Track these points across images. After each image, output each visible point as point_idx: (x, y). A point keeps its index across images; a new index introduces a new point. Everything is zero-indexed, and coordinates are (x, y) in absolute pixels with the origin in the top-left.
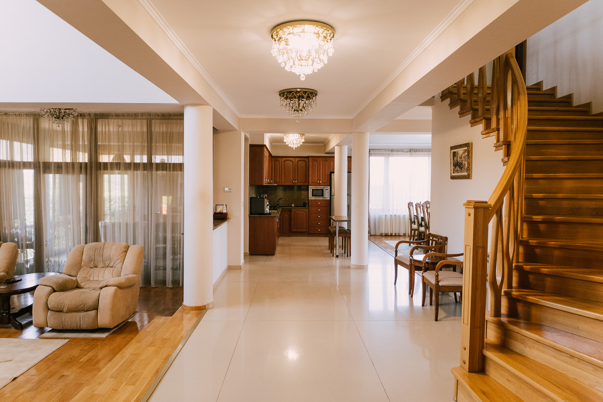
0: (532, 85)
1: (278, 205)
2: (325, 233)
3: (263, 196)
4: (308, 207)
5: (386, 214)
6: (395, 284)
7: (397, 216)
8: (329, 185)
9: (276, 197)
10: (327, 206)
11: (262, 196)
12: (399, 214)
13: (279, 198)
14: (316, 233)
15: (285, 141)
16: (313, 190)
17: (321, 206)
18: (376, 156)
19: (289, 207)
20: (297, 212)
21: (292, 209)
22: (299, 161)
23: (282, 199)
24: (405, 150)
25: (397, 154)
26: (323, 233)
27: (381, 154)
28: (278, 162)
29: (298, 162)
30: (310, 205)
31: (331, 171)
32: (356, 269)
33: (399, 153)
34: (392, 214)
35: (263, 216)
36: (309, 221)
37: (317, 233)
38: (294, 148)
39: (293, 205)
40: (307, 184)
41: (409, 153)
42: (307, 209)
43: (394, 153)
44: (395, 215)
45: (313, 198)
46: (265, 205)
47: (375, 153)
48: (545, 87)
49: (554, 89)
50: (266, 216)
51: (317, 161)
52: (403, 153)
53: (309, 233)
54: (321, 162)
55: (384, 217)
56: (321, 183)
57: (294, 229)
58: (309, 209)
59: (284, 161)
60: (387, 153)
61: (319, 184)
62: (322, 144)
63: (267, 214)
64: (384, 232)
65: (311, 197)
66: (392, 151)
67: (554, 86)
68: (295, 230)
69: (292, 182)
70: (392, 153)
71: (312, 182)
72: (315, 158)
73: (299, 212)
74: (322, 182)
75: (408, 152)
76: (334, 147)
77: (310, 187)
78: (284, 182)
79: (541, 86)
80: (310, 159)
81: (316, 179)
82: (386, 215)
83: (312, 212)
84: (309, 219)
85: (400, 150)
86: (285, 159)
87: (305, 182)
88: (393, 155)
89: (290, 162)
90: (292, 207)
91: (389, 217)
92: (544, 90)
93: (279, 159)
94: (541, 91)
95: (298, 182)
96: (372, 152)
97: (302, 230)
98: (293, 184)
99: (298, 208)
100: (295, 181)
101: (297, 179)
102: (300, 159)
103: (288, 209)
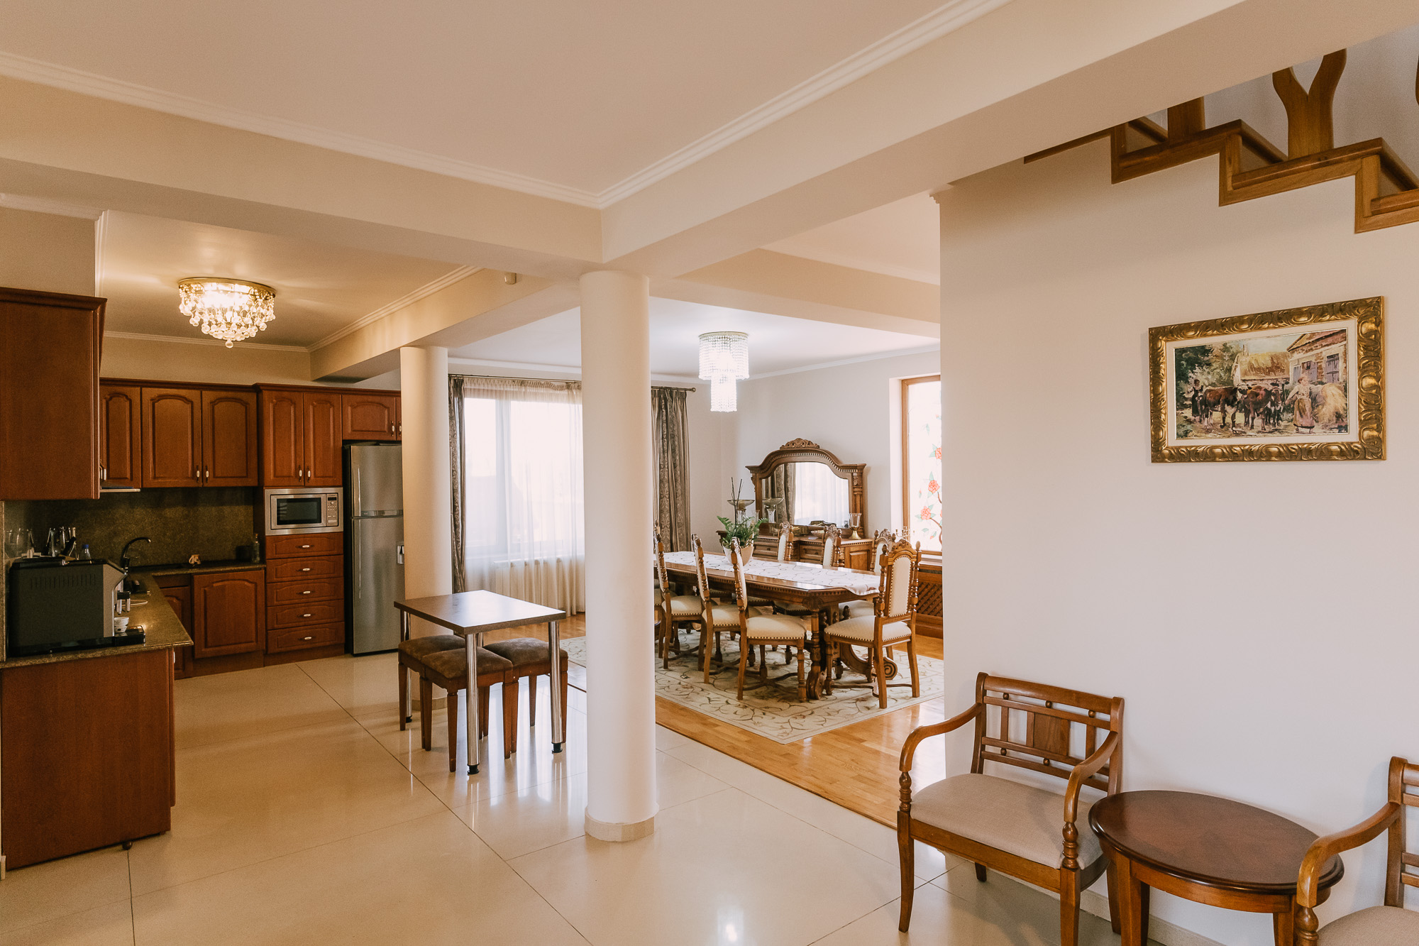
2: (328, 643)
3: (58, 535)
4: (263, 561)
5: (512, 561)
6: (904, 927)
7: (542, 564)
8: (341, 484)
10: (335, 552)
11: (52, 533)
12: (545, 557)
13: (127, 537)
14: (296, 648)
15: (185, 309)
16: (280, 501)
17: (313, 554)
19: (179, 566)
20: (214, 585)
21: (197, 574)
22: (221, 400)
23: (145, 539)
24: (556, 384)
25: (536, 394)
26: (322, 644)
28: (127, 404)
29: (213, 403)
30: (269, 555)
31: (347, 437)
32: (622, 843)
33: (542, 390)
34: (527, 559)
35: (99, 653)
36: (266, 610)
37: (301, 647)
38: (229, 343)
39: (194, 559)
40: (254, 482)
41: (565, 392)
42: (260, 569)
43: (529, 390)
44: (537, 563)
45: (286, 531)
47: (477, 387)
50: (108, 652)
51: (295, 404)
52: (551, 391)
53: (266, 654)
54: (311, 407)
55: (507, 570)
56: (312, 478)
57: (206, 646)
58: (265, 569)
59: (154, 401)
61: (305, 482)
62: (303, 350)
63: (117, 641)
65: (273, 529)
66: (522, 383)
68: (208, 650)
69: (190, 474)
70: (523, 389)
71: (275, 476)
72: (286, 394)
73: (226, 582)
74: (315, 474)
75: (561, 388)
76: (397, 351)
77: (267, 492)
78: (155, 477)
80: (266, 394)
81: (293, 465)
82: (512, 565)
83: (279, 579)
84: (266, 606)
85: (543, 382)
86: (156, 392)
87: (245, 475)
88: (525, 397)
89: (179, 403)
90: (190, 566)
91: (521, 568)
93: (126, 390)
95: (215, 476)
96: (467, 385)
97: (243, 646)
98: (193, 484)
99: (217, 570)
100: (203, 474)
101: (210, 466)
102: (223, 394)
103: (177, 575)
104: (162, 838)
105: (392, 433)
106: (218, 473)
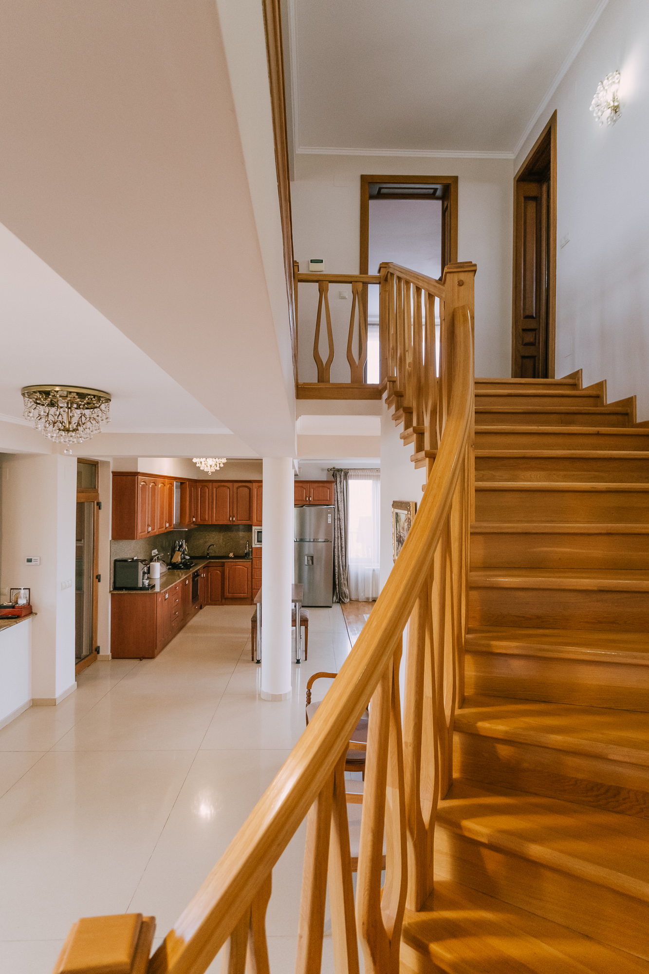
0: (564, 378)
1: (208, 554)
4: (250, 559)
5: (374, 568)
9: (206, 542)
13: (209, 544)
16: (258, 532)
18: (358, 479)
20: (233, 567)
21: (226, 562)
22: (240, 487)
23: (214, 545)
27: (365, 475)
28: (207, 489)
29: (237, 488)
30: (253, 556)
35: (135, 592)
36: (251, 581)
38: (210, 472)
39: (230, 556)
40: (248, 522)
42: (249, 562)
45: (259, 545)
46: (139, 574)
48: (586, 382)
49: (601, 386)
53: (252, 600)
55: (371, 573)
57: (228, 593)
58: (252, 562)
59: (216, 488)
60: (375, 474)
64: (371, 596)
65: (255, 543)
67: (600, 381)
68: (229, 595)
69: (228, 519)
71: (257, 521)
73: (238, 566)
77: (254, 528)
78: (216, 520)
79: (578, 380)
80: (254, 484)
82: (374, 570)
83: (256, 568)
84: (252, 578)
87: (248, 519)
89: (225, 489)
92: (584, 387)
93: (208, 484)
94: (577, 389)
95: (237, 520)
96: (351, 473)
97: (242, 595)
98: (229, 523)
99: (229, 561)
100: (233, 519)
101: (236, 516)
102: (240, 484)
103: (219, 562)
104: (153, 659)
105: (307, 501)
106: (238, 519)
